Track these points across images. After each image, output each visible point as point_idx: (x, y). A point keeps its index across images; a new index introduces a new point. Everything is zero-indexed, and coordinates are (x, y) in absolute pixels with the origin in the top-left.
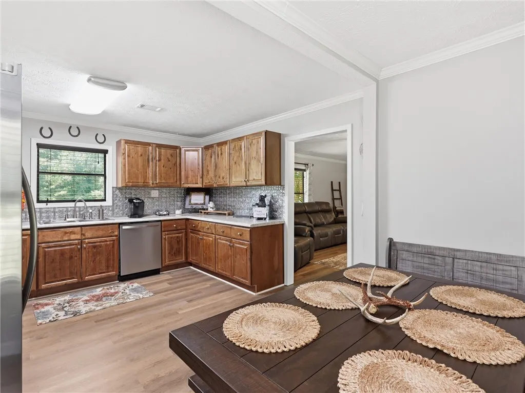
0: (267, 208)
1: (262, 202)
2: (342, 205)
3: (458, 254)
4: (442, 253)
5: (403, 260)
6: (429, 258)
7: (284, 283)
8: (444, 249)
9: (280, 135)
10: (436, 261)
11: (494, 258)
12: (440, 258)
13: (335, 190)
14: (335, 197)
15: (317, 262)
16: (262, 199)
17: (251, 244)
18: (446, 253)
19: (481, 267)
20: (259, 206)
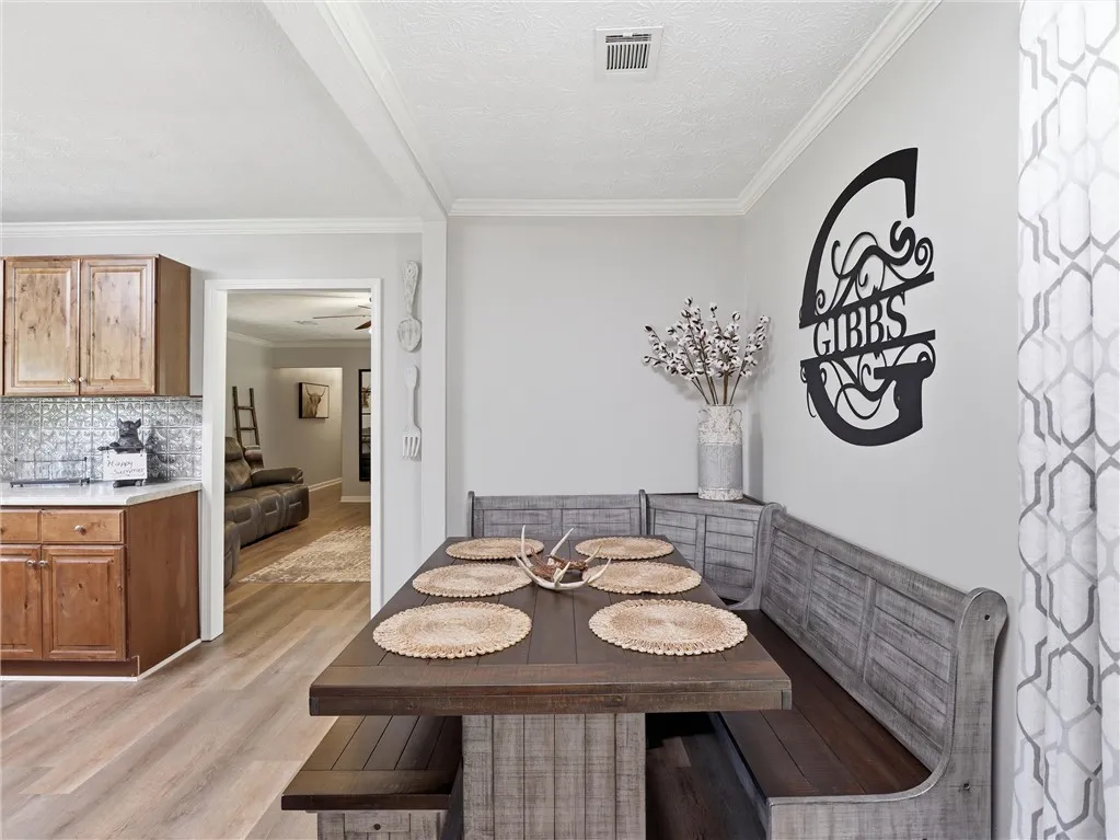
0: (144, 454)
1: (128, 439)
2: (257, 443)
3: (569, 504)
4: (547, 505)
5: (493, 524)
6: (530, 514)
7: (199, 637)
8: (549, 498)
9: (188, 270)
10: (540, 518)
11: (607, 500)
12: (545, 513)
13: (243, 408)
14: (242, 426)
15: (246, 579)
16: (129, 431)
17: (125, 549)
18: (551, 504)
19: (594, 515)
20: (120, 450)
